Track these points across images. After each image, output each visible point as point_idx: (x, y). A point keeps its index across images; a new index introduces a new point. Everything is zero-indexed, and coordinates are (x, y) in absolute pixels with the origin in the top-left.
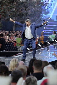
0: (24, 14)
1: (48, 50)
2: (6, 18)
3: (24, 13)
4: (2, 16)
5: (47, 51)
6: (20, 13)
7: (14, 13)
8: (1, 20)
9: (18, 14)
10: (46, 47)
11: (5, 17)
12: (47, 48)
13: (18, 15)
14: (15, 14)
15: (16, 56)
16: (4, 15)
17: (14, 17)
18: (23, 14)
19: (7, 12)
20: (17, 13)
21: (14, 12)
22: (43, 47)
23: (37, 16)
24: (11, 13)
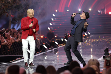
0: (23, 6)
1: (57, 53)
5: (55, 54)
6: (18, 4)
7: (10, 5)
9: (15, 5)
10: (53, 49)
12: (55, 50)
13: (15, 7)
15: (13, 62)
17: (9, 9)
20: (13, 5)
21: (9, 3)
22: (49, 50)
23: (40, 8)
24: (6, 5)
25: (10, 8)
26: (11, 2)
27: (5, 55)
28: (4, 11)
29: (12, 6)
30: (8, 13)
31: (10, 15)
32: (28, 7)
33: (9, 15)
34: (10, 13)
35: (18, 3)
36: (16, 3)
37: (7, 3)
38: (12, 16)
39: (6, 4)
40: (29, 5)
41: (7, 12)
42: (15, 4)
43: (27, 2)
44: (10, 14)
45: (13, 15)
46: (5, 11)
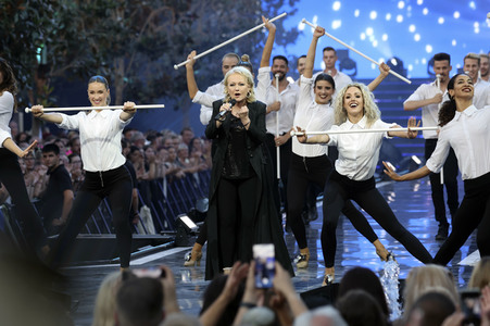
0: (170, 44)
2: (76, 64)
3: (168, 38)
4: (57, 50)
6: (150, 35)
7: (118, 37)
8: (51, 74)
9: (139, 39)
11: (70, 58)
13: (140, 48)
14: (123, 44)
16: (63, 48)
17: (116, 55)
18: (165, 43)
19: (79, 30)
20: (132, 36)
21: (118, 30)
24: (104, 38)
25: (119, 47)
26: (122, 25)
27: (94, 231)
28: (95, 61)
29: (129, 40)
30: (113, 69)
31: (120, 77)
32: (188, 45)
33: (113, 76)
34: (118, 67)
35: (152, 30)
36: (143, 30)
37: (110, 29)
38: (126, 79)
39: (104, 35)
40: (194, 39)
41: (106, 66)
42: (139, 32)
43: (187, 26)
44: (120, 71)
45: (128, 76)
46: (98, 59)
